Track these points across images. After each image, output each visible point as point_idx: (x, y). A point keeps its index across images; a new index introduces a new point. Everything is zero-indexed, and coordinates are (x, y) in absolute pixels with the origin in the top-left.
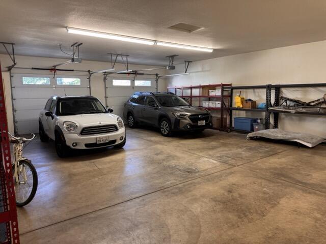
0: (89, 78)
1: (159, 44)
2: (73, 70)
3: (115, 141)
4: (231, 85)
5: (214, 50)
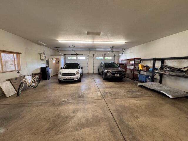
0: (88, 57)
1: (95, 42)
3: (74, 79)
4: (140, 58)
5: (126, 42)
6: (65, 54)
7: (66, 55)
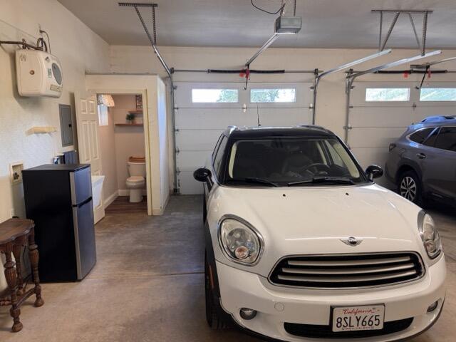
0: (314, 88)
2: (283, 72)
6: (172, 71)
7: (175, 76)
